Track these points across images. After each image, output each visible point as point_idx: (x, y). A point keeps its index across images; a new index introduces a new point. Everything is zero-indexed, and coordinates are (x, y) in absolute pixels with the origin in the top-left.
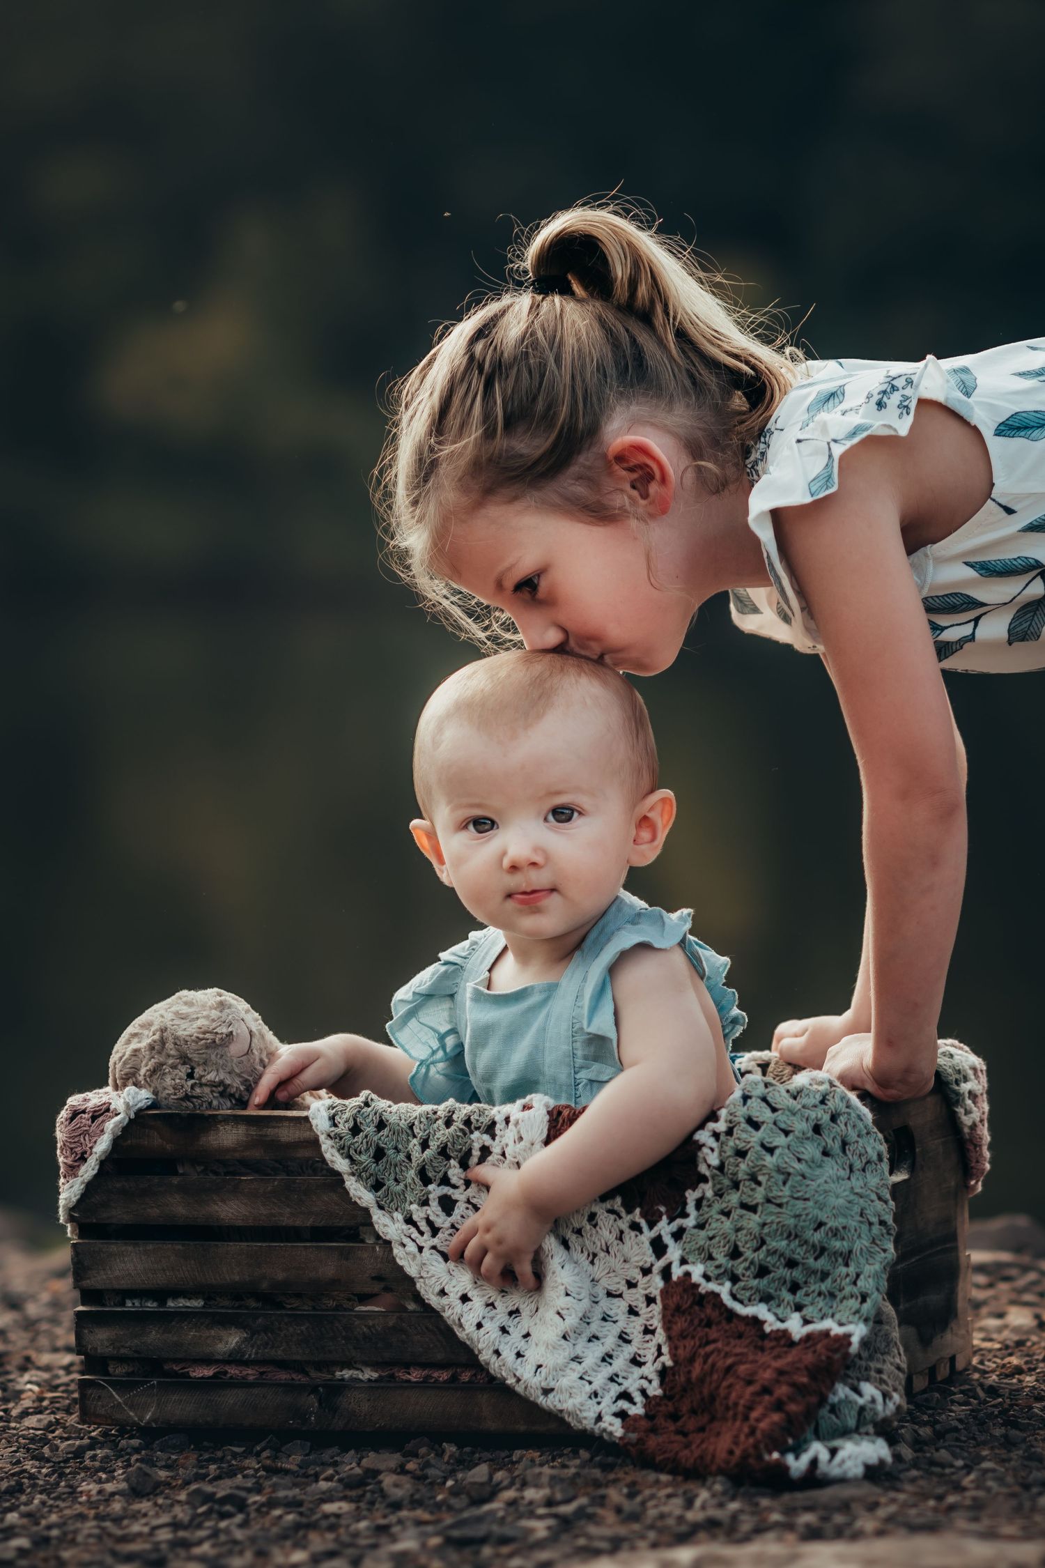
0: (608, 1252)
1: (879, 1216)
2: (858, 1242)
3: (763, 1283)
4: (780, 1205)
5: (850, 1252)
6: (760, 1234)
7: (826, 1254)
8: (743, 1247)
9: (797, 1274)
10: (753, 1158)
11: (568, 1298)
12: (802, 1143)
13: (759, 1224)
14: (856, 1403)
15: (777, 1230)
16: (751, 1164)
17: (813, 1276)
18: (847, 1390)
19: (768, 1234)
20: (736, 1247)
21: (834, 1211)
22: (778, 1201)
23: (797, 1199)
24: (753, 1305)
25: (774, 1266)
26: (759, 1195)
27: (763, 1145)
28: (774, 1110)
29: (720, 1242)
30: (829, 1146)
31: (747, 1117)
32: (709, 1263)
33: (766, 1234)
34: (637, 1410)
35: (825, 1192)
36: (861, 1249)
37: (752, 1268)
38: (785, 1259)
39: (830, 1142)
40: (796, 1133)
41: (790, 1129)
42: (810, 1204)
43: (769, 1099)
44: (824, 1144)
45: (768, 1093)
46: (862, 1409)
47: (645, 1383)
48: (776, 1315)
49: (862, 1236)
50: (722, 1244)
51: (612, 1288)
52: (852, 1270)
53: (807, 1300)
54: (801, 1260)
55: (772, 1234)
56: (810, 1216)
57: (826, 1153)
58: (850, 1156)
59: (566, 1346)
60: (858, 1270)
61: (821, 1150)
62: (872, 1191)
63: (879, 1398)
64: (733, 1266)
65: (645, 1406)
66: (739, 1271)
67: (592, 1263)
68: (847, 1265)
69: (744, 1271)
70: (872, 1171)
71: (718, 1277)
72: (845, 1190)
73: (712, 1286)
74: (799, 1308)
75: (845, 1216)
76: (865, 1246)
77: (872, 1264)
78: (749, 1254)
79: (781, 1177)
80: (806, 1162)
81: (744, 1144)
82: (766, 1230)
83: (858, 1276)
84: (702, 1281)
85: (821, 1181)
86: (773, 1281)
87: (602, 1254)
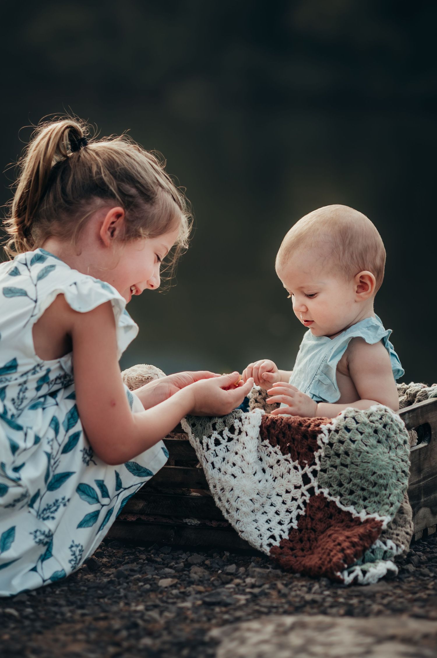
0: (282, 477)
1: (402, 469)
2: (391, 480)
3: (351, 497)
4: (357, 465)
5: (387, 485)
6: (349, 477)
7: (377, 485)
8: (344, 482)
9: (365, 493)
10: (346, 445)
11: (258, 496)
12: (368, 438)
13: (349, 473)
14: (383, 549)
15: (356, 475)
16: (345, 448)
17: (372, 495)
18: (381, 543)
19: (353, 477)
20: (340, 481)
21: (381, 467)
22: (356, 464)
23: (365, 462)
24: (348, 506)
25: (356, 490)
26: (348, 460)
27: (351, 440)
28: (357, 423)
29: (334, 480)
30: (381, 439)
31: (345, 426)
32: (331, 488)
33: (352, 477)
34: (277, 544)
35: (377, 459)
36: (392, 483)
37: (347, 491)
38: (360, 487)
39: (381, 437)
40: (366, 434)
41: (363, 432)
42: (370, 465)
43: (356, 418)
44: (378, 438)
45: (356, 416)
46: (385, 552)
47: (282, 533)
48: (357, 510)
49: (393, 477)
50: (335, 480)
51: (280, 492)
52: (387, 492)
53: (369, 505)
54: (367, 488)
55: (354, 477)
56: (370, 470)
57: (379, 442)
58: (390, 443)
59: (252, 515)
60: (390, 493)
61: (377, 440)
62: (399, 458)
63: (394, 547)
64: (340, 490)
65: (280, 543)
66: (342, 492)
67: (274, 481)
68: (386, 490)
69: (344, 493)
70: (400, 449)
71: (334, 495)
72: (386, 458)
73: (332, 498)
74: (365, 507)
75: (386, 469)
76: (394, 482)
77: (397, 490)
78: (346, 485)
79: (358, 453)
80: (369, 446)
81: (343, 438)
82: (352, 475)
83: (390, 495)
84: (328, 496)
85: (375, 454)
86: (356, 496)
87: (279, 478)
